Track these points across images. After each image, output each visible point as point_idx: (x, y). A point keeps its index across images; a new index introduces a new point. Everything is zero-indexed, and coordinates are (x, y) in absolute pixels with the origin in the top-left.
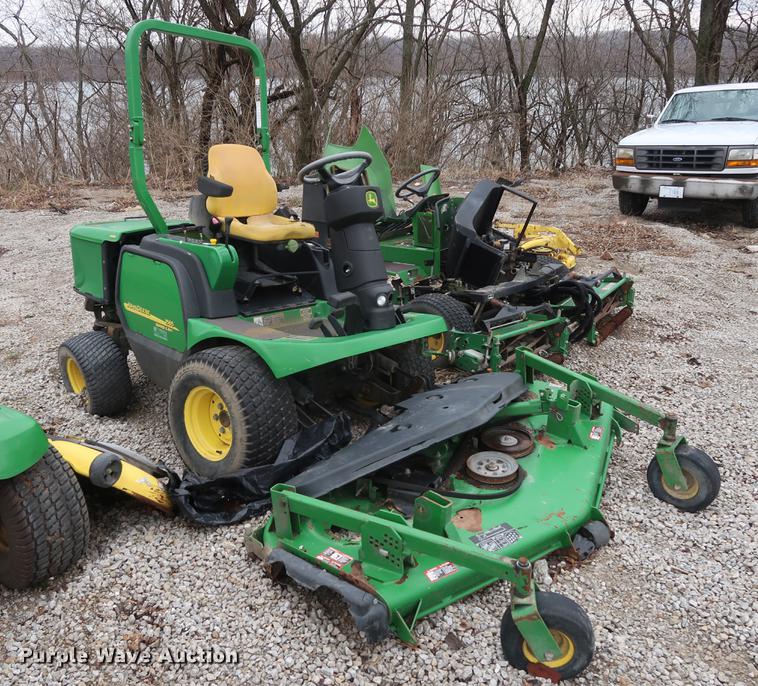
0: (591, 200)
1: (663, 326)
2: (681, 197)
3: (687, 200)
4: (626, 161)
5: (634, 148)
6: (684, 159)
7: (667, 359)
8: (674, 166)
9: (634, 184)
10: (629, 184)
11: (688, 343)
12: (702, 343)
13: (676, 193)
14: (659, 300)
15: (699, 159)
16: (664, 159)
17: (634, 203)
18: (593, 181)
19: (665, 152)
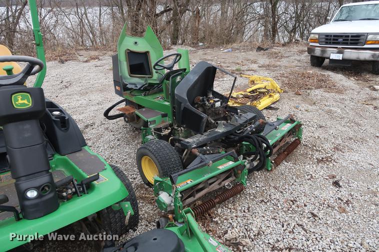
0: (298, 58)
1: (320, 151)
2: (341, 59)
3: (344, 61)
4: (314, 41)
5: (319, 34)
6: (344, 40)
7: (318, 180)
8: (339, 43)
9: (318, 52)
10: (315, 52)
11: (335, 164)
12: (344, 164)
13: (339, 57)
14: (321, 127)
15: (351, 40)
16: (334, 39)
17: (318, 61)
18: (301, 48)
19: (334, 36)
